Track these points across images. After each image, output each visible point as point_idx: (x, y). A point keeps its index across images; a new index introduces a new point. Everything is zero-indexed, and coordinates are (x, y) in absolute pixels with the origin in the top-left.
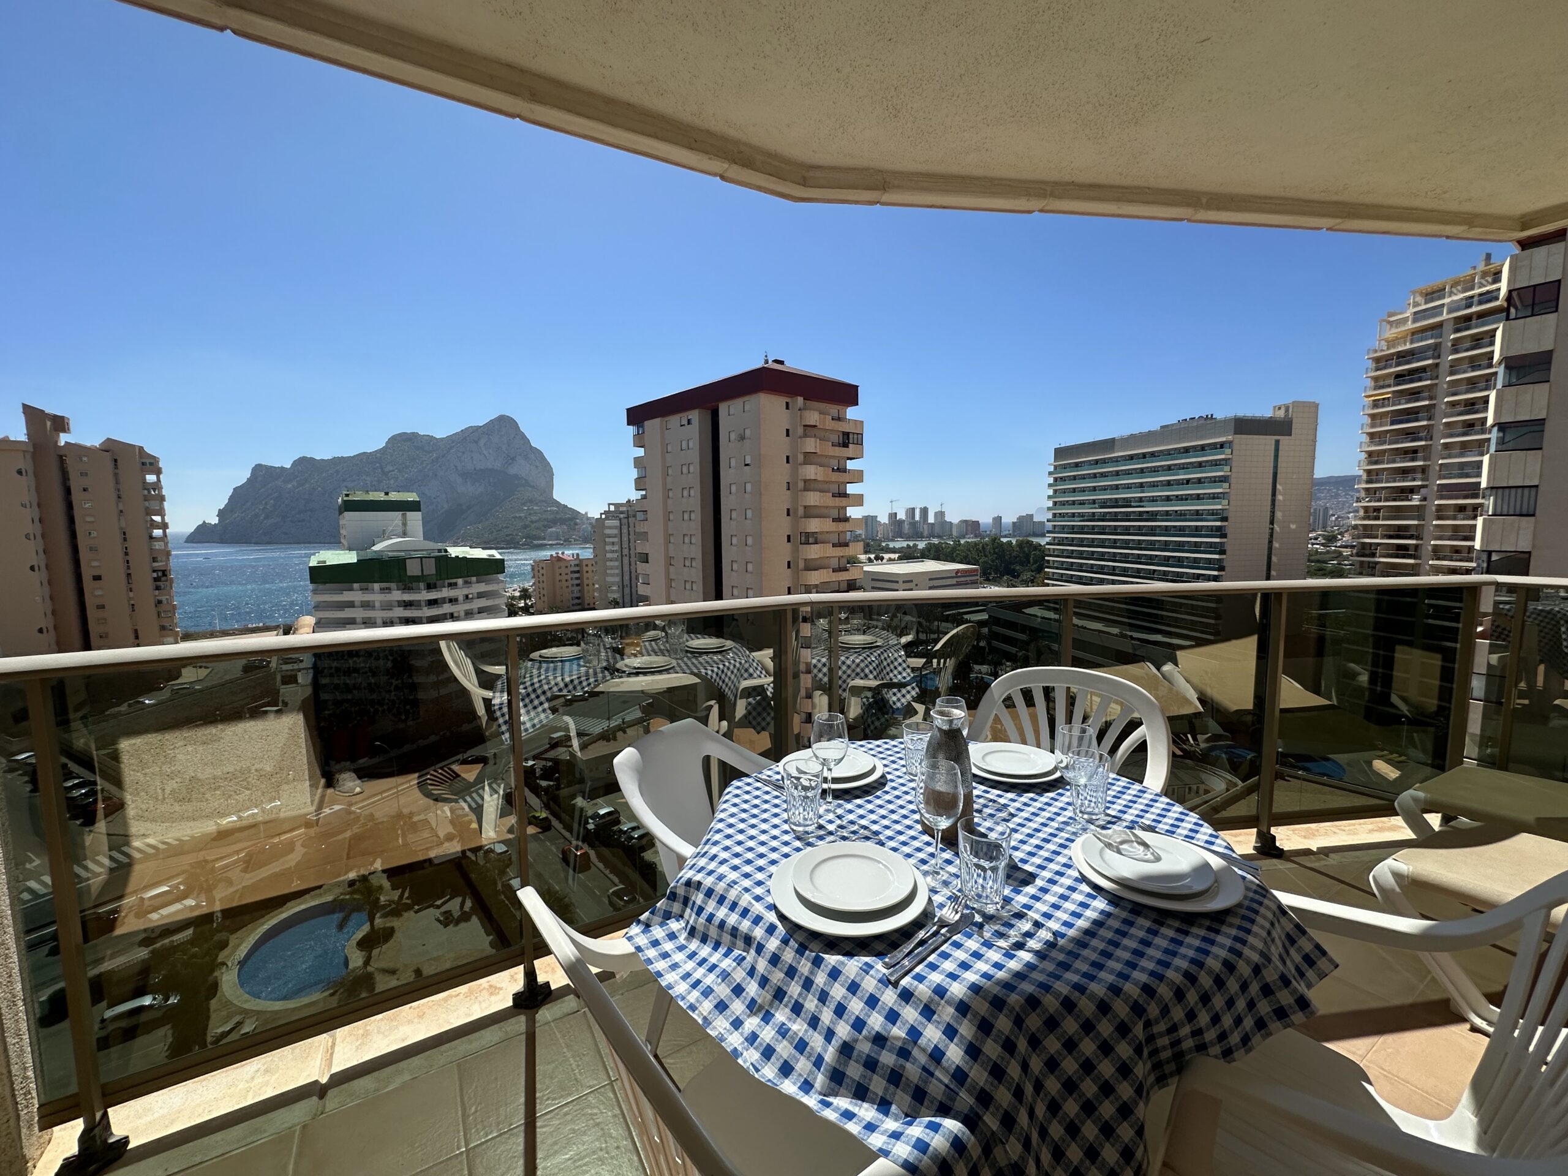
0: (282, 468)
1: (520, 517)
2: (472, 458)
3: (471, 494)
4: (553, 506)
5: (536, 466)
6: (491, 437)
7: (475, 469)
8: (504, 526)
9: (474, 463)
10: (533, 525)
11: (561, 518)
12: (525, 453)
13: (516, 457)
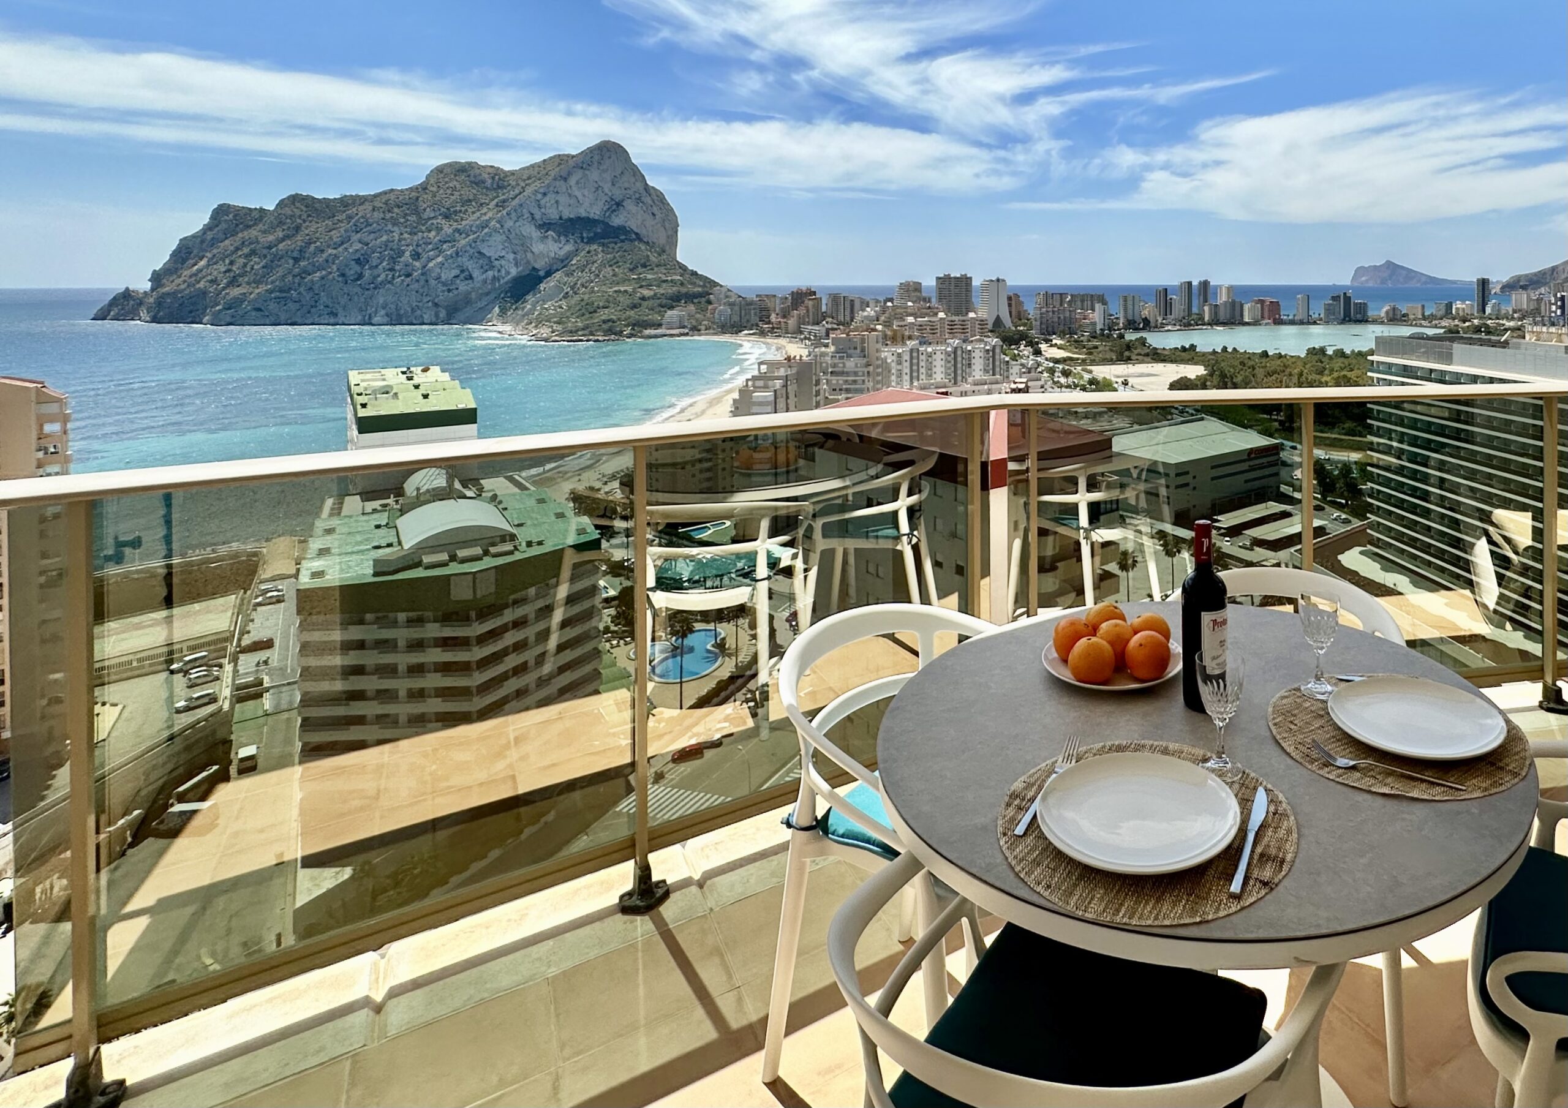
0: (261, 210)
1: (626, 291)
2: (557, 202)
3: (553, 255)
4: (675, 274)
5: (653, 214)
6: (587, 172)
7: (561, 218)
8: (601, 304)
9: (560, 208)
10: (645, 304)
11: (686, 293)
12: (637, 195)
13: (623, 201)
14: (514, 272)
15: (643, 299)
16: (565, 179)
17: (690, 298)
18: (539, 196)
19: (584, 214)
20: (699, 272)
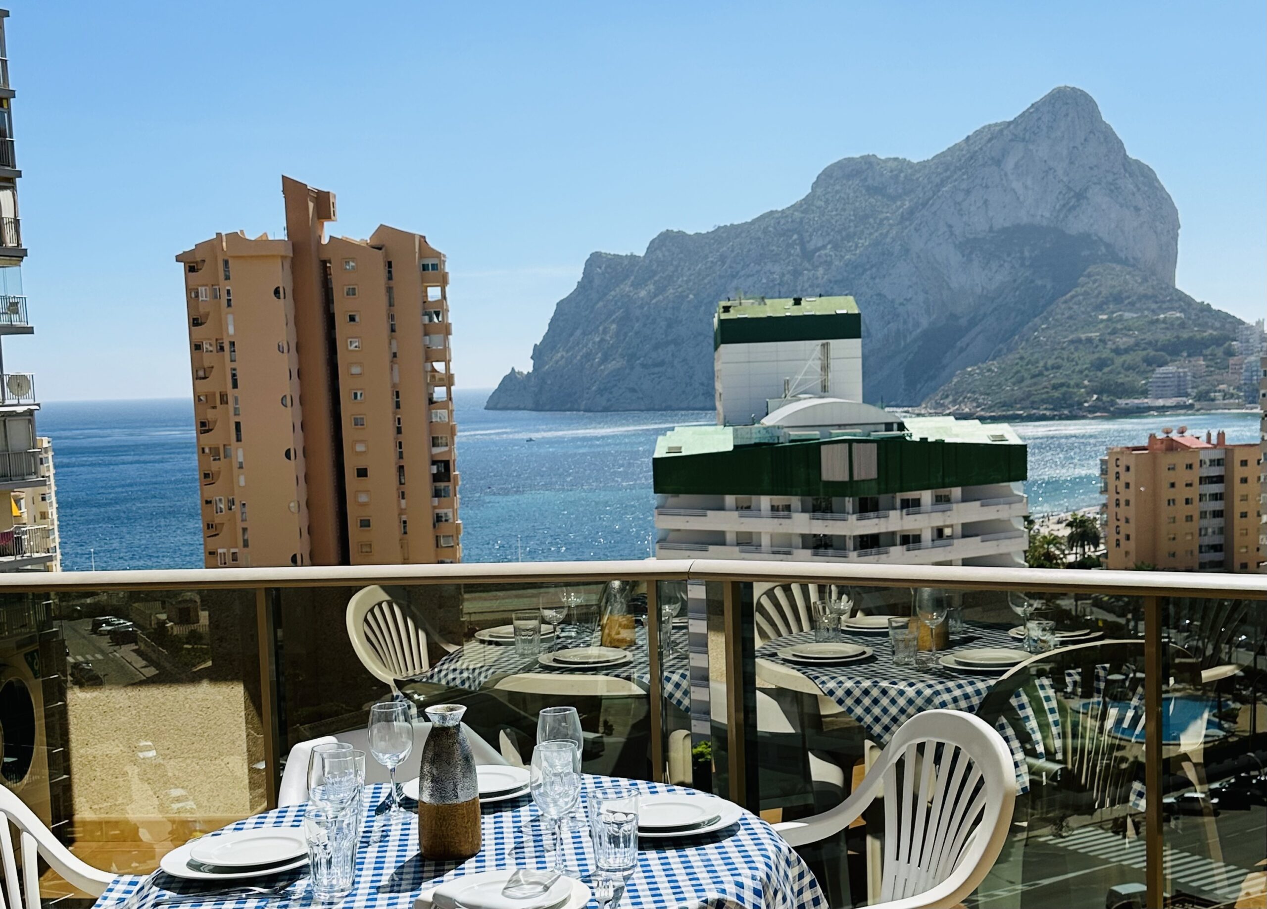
0: (632, 257)
1: (1089, 340)
2: (986, 202)
3: (979, 290)
4: (1172, 309)
5: (1137, 209)
6: (1031, 147)
7: (991, 230)
8: (1050, 363)
9: (991, 214)
10: (1119, 360)
11: (1190, 339)
12: (1110, 178)
13: (1086, 190)
14: (925, 323)
15: (1117, 351)
16: (998, 162)
17: (1194, 347)
18: (960, 197)
19: (1025, 220)
20: (1215, 307)
